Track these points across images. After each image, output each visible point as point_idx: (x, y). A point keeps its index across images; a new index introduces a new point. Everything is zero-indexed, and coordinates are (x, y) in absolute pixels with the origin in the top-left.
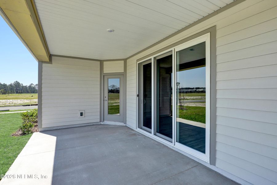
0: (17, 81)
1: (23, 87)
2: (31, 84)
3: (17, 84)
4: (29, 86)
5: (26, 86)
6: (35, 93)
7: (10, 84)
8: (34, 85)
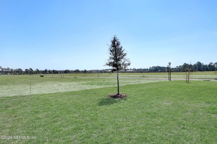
0: (199, 62)
1: (204, 66)
2: (211, 63)
3: (199, 64)
4: (209, 65)
5: (206, 65)
6: (214, 71)
7: (194, 64)
8: (213, 63)
